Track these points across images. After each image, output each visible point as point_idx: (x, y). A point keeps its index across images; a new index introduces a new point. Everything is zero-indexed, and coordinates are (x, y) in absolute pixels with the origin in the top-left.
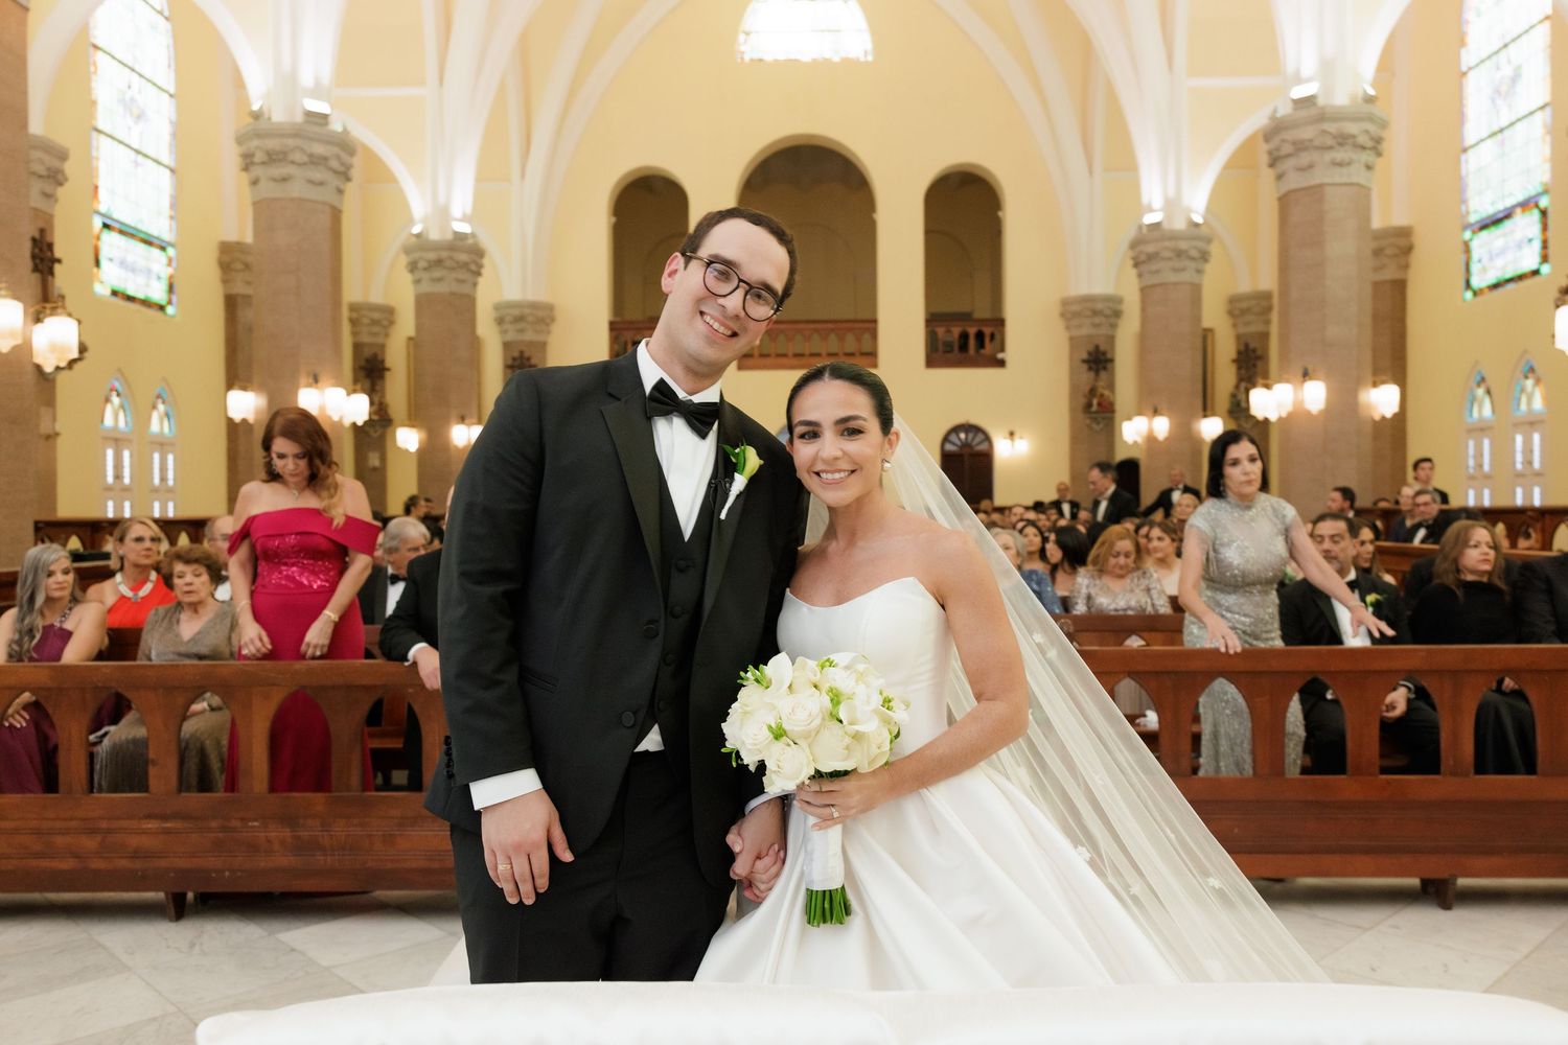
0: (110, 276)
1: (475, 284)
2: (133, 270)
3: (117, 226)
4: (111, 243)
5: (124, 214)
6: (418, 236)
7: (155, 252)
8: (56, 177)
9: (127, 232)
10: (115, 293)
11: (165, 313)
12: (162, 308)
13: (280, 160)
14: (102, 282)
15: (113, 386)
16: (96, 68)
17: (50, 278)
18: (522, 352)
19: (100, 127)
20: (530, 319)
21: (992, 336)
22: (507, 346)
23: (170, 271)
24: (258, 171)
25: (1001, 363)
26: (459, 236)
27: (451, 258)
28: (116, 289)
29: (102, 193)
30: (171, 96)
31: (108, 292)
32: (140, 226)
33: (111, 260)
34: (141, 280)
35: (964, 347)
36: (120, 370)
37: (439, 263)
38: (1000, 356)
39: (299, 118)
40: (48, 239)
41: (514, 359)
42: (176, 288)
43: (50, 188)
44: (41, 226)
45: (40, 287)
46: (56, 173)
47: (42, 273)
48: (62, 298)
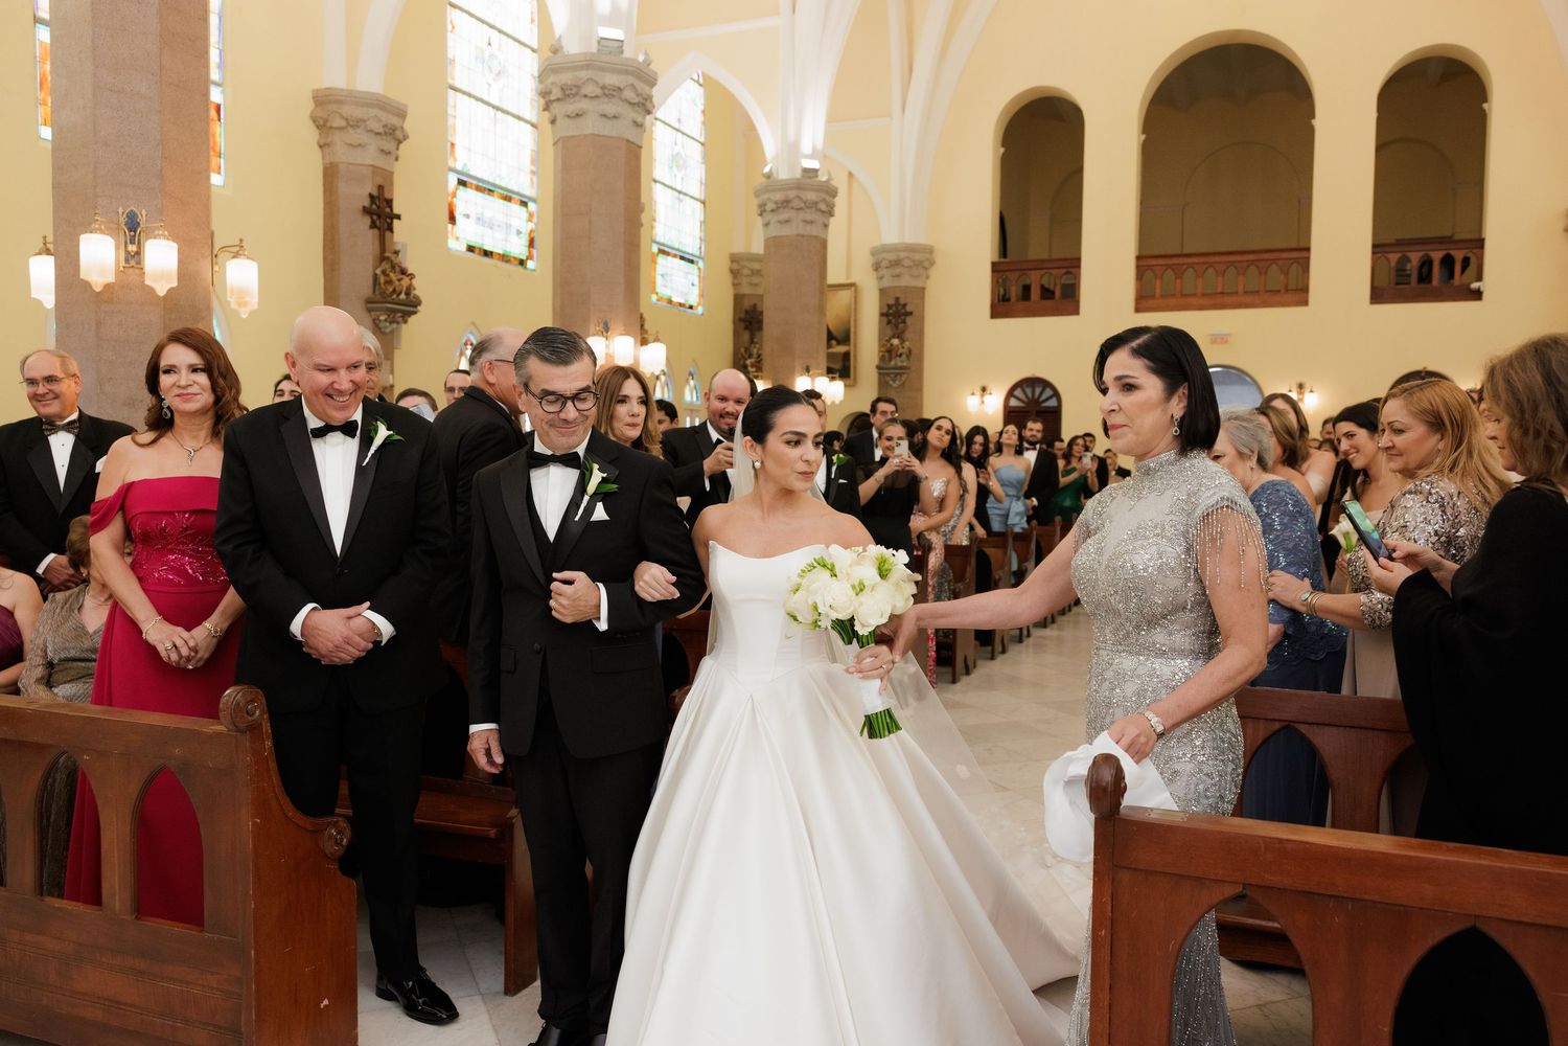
0: (465, 233)
1: (826, 226)
2: (491, 226)
3: (475, 182)
4: (466, 200)
5: (480, 170)
6: (768, 176)
7: (516, 208)
8: (394, 135)
9: (487, 189)
10: (471, 249)
11: (526, 268)
12: (522, 263)
13: (577, 94)
14: (457, 238)
15: (469, 340)
16: (453, 27)
17: (388, 233)
18: (897, 299)
19: (457, 84)
20: (907, 263)
21: (1466, 262)
22: (883, 292)
23: (531, 226)
24: (556, 108)
25: (1477, 295)
26: (810, 173)
27: (798, 197)
28: (472, 244)
29: (457, 149)
30: (534, 51)
31: (464, 248)
32: (498, 182)
33: (467, 216)
34: (499, 235)
35: (1424, 276)
36: (473, 323)
37: (785, 204)
38: (1475, 285)
39: (594, 48)
40: (387, 196)
41: (889, 306)
42: (536, 243)
43: (389, 145)
44: (379, 183)
45: (377, 243)
46: (394, 129)
47: (379, 229)
48: (396, 253)
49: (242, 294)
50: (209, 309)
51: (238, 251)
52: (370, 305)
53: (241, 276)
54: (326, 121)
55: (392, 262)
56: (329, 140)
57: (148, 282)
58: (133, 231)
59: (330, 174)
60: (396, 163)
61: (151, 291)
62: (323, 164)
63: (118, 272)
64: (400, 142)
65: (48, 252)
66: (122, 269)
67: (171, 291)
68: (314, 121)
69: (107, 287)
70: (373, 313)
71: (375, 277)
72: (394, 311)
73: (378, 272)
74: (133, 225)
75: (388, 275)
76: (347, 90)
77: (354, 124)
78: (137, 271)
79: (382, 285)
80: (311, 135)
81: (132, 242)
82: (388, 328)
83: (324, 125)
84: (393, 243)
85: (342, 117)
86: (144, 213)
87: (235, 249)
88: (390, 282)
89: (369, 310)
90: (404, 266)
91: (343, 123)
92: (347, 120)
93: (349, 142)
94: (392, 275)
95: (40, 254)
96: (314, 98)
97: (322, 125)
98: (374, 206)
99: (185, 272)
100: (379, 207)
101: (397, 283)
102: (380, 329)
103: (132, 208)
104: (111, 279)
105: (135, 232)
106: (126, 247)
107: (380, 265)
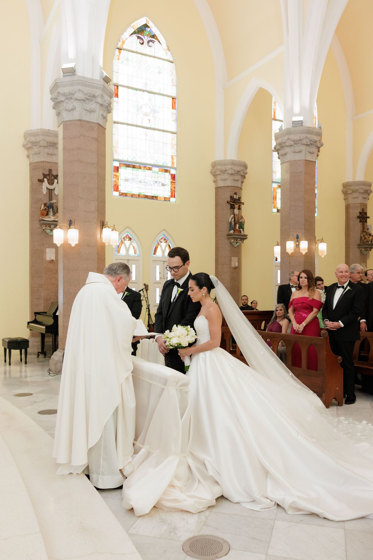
43: (365, 196)
44: (362, 208)
45: (362, 227)
46: (367, 191)
47: (362, 222)
48: (368, 229)
49: (322, 252)
50: (314, 256)
51: (322, 241)
52: (359, 246)
53: (322, 247)
54: (346, 192)
55: (366, 232)
56: (347, 198)
57: (301, 251)
58: (297, 239)
59: (347, 208)
60: (368, 201)
61: (302, 253)
62: (345, 205)
63: (295, 249)
64: (369, 194)
65: (278, 245)
66: (295, 248)
67: (306, 253)
68: (343, 192)
69: (292, 253)
70: (360, 249)
71: (361, 237)
72: (367, 247)
73: (362, 235)
74: (298, 237)
75: (365, 237)
76: (353, 182)
77: (354, 191)
78: (298, 249)
79: (363, 240)
80: (342, 196)
81: (297, 242)
82: (365, 253)
83: (346, 193)
84: (367, 226)
85: (351, 190)
86: (300, 234)
87: (321, 240)
88: (365, 239)
89: (359, 248)
90: (370, 233)
91: (351, 192)
92: (353, 191)
93: (353, 197)
94: (366, 236)
95: (276, 245)
96: (343, 185)
97: (345, 193)
98: (361, 216)
99: (309, 248)
100: (362, 216)
101: (368, 239)
102: (362, 253)
103: (298, 234)
104: (293, 251)
105: (298, 239)
106: (296, 243)
107: (362, 234)
